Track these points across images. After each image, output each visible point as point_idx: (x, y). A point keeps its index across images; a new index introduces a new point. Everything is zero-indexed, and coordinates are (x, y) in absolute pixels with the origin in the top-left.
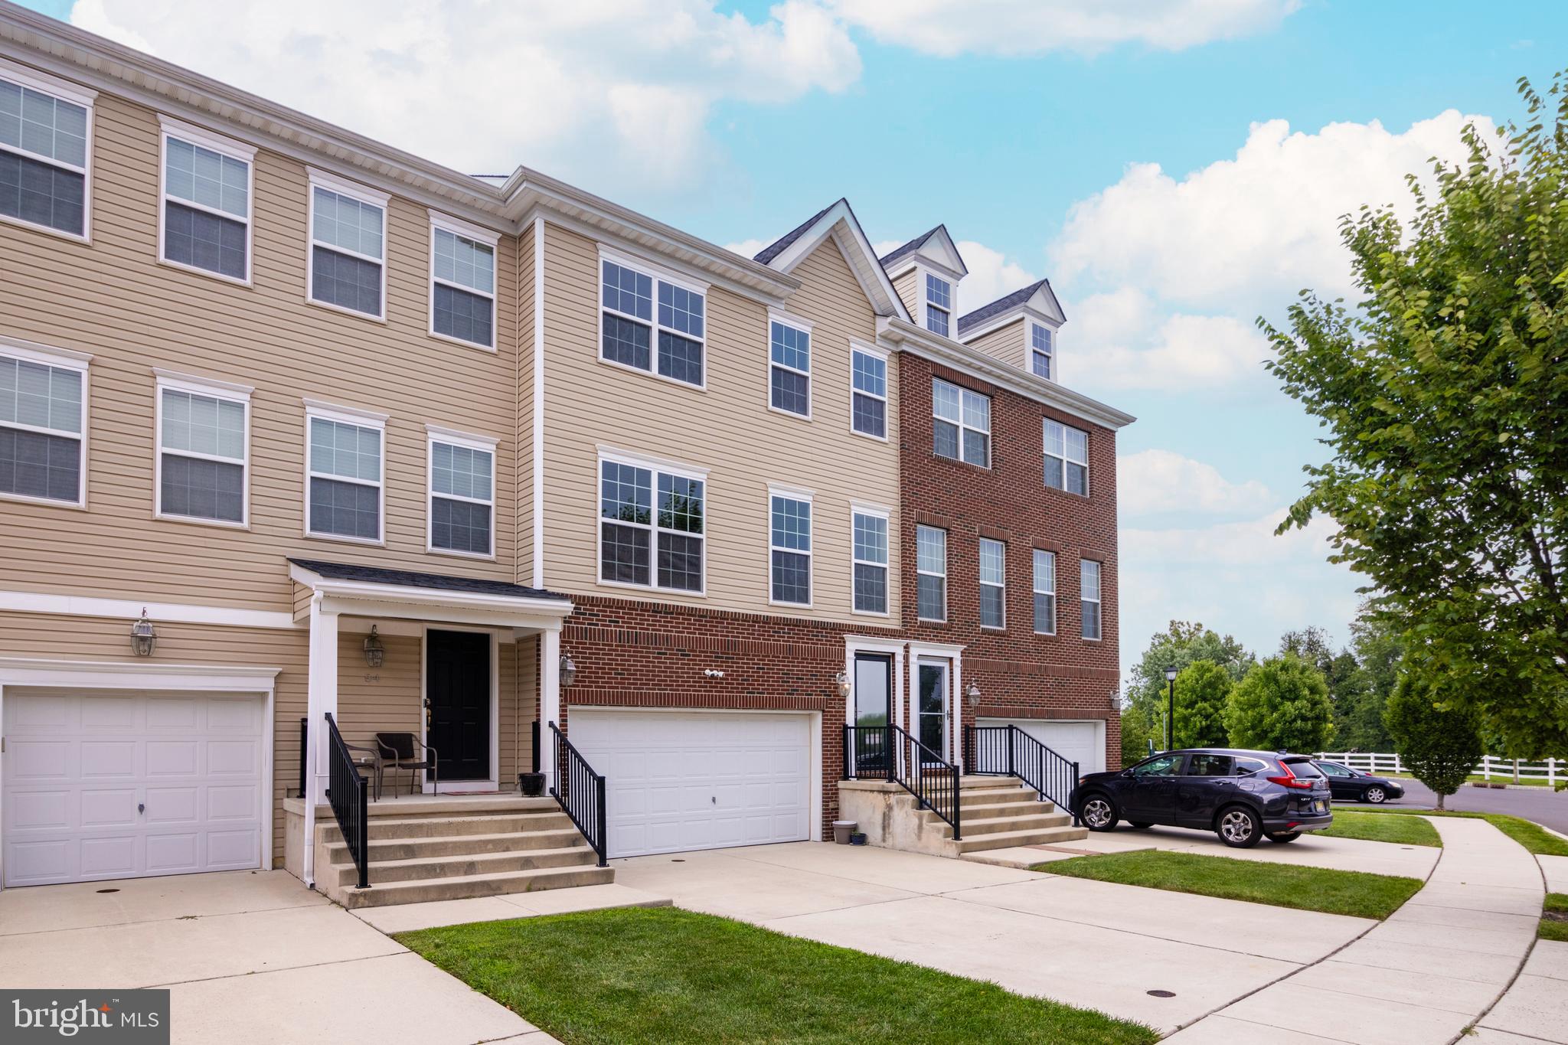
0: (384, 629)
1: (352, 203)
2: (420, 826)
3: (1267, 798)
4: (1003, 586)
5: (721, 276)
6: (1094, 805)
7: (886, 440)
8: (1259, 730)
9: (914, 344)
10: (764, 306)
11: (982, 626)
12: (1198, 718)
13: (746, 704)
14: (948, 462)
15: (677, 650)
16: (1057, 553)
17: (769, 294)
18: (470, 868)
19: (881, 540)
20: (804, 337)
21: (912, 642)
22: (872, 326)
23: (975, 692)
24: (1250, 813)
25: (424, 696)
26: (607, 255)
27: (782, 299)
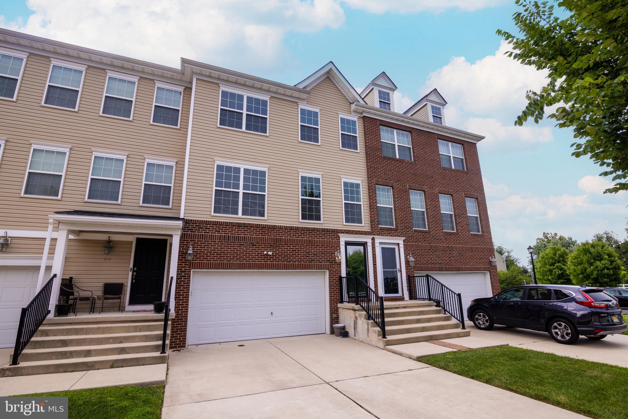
0: (115, 238)
1: (124, 81)
2: (82, 329)
3: (579, 314)
4: (425, 210)
5: (276, 93)
6: (480, 316)
7: (358, 151)
8: (585, 275)
9: (369, 113)
10: (297, 103)
11: (414, 229)
12: (557, 270)
13: (286, 267)
14: (390, 159)
15: (249, 243)
16: (452, 195)
17: (299, 98)
18: (88, 353)
19: (358, 193)
20: (316, 114)
21: (375, 237)
22: (349, 108)
23: (412, 259)
24: (568, 323)
25: (131, 266)
26: (224, 88)
27: (304, 99)
